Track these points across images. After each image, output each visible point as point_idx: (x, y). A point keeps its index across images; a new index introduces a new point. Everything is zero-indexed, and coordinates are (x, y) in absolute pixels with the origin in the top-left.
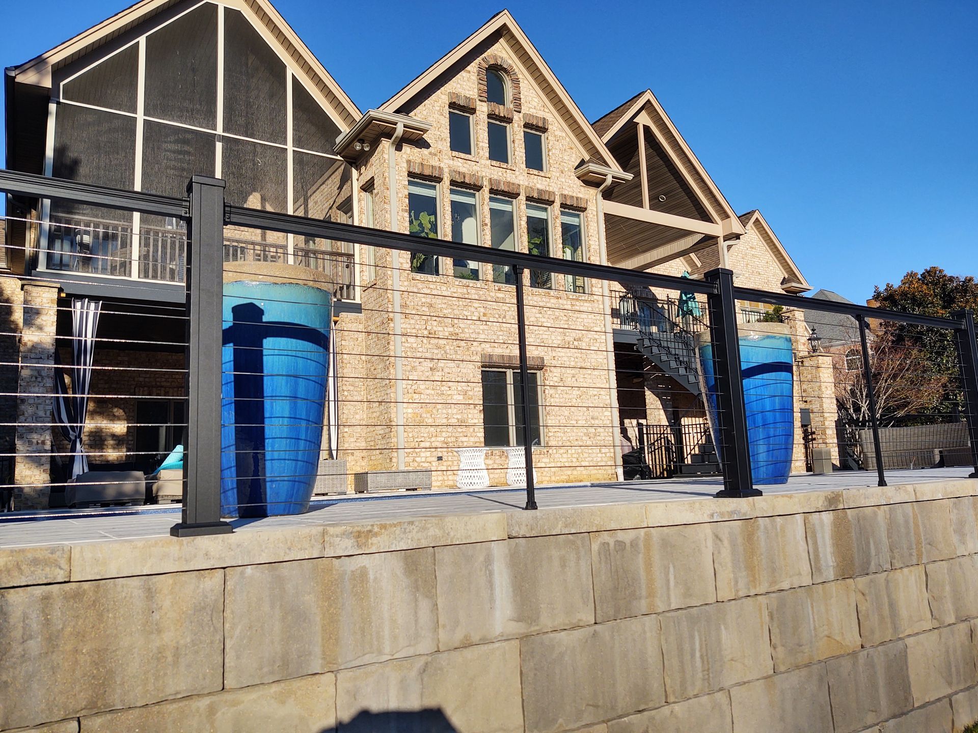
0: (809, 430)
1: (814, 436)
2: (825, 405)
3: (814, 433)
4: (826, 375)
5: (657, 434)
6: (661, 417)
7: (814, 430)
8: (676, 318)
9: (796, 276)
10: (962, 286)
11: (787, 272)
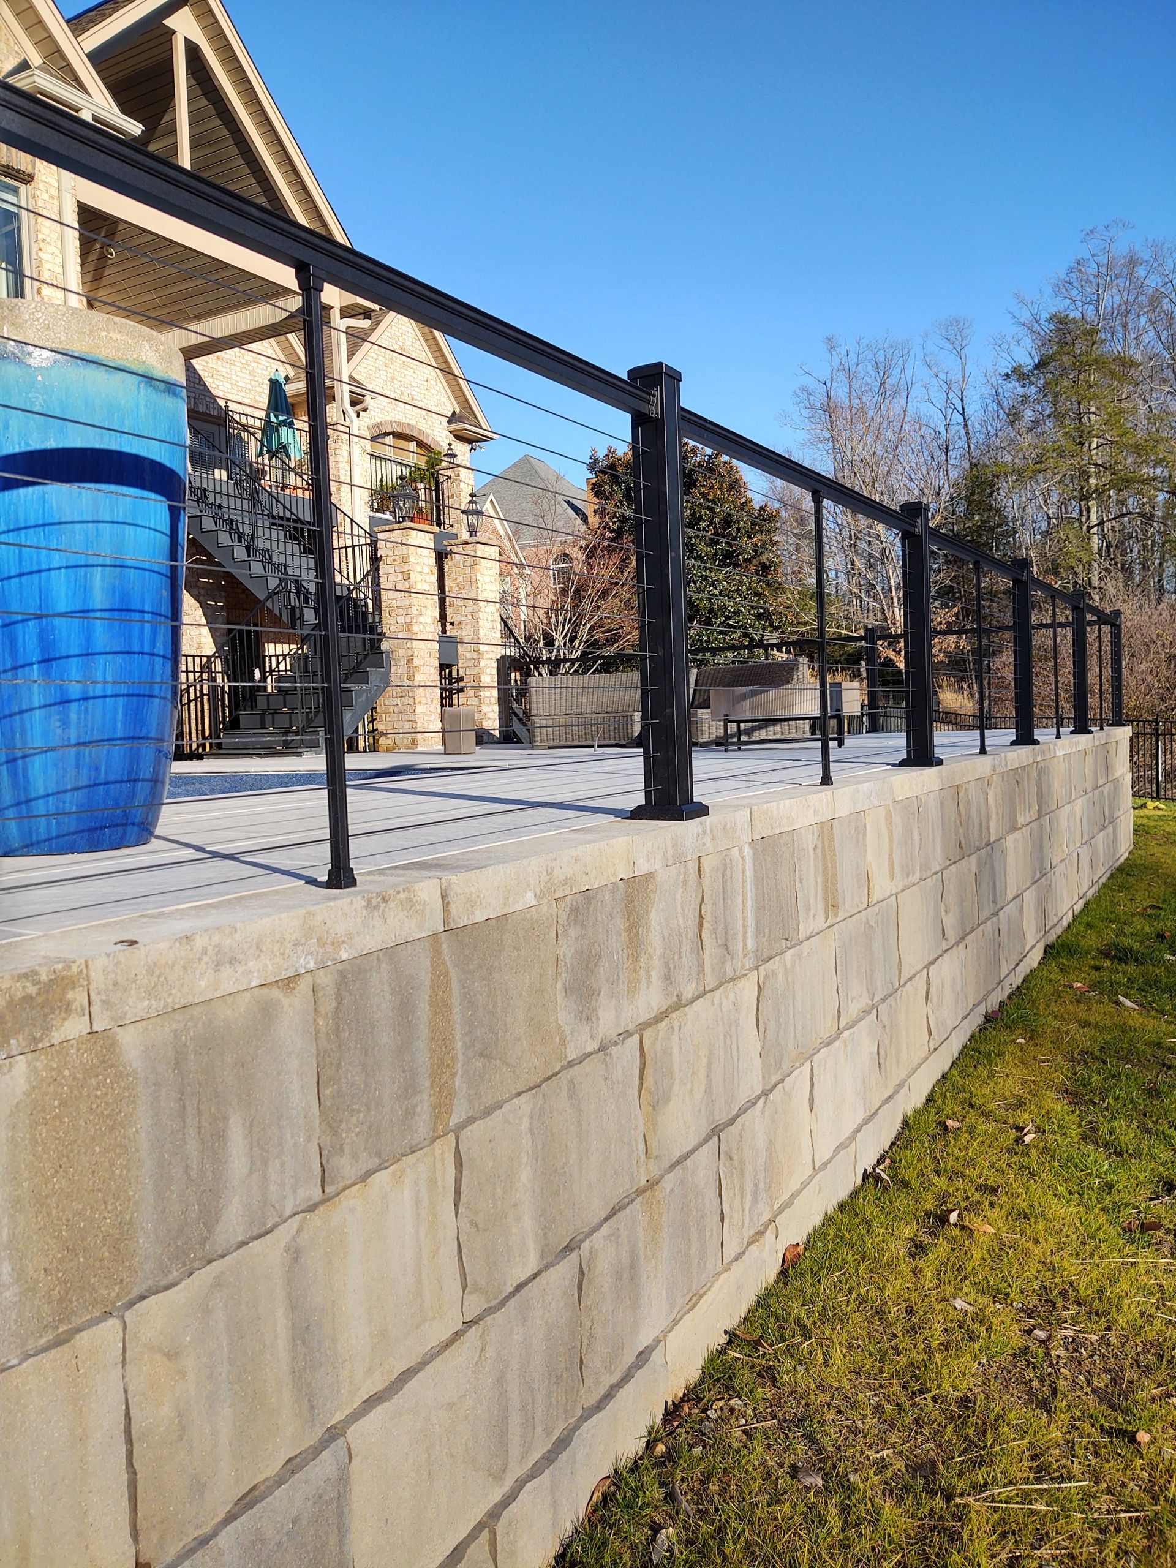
0: (454, 674)
1: (461, 684)
2: (481, 632)
3: (462, 679)
4: (487, 579)
5: (194, 672)
6: (203, 640)
7: (461, 673)
8: (257, 457)
9: (473, 412)
10: (708, 462)
11: (458, 403)
